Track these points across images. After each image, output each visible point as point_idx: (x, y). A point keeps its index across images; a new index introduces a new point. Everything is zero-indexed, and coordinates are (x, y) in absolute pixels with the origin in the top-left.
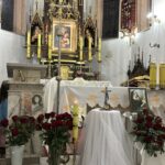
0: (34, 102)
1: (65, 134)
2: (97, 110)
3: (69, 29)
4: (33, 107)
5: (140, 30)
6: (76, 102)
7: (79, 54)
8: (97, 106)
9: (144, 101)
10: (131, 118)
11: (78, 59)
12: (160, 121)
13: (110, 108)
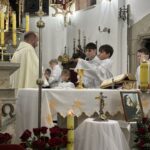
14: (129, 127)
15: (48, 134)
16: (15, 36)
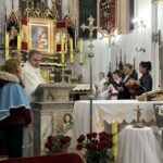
0: (65, 121)
8: (125, 122)
14: (160, 132)
15: (98, 138)
16: (72, 56)
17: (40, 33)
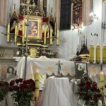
0: (9, 72)
1: (30, 94)
2: (53, 77)
3: (36, 23)
4: (8, 75)
5: (85, 25)
6: (37, 71)
7: (43, 40)
8: (53, 74)
9: (85, 71)
10: (76, 83)
11: (42, 44)
12: (96, 85)
13: (62, 76)
17: (32, 25)
